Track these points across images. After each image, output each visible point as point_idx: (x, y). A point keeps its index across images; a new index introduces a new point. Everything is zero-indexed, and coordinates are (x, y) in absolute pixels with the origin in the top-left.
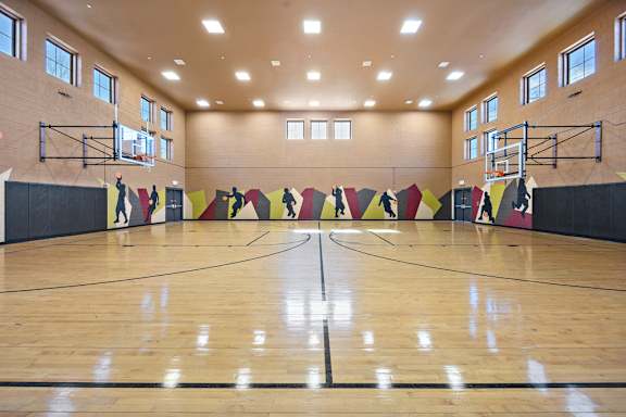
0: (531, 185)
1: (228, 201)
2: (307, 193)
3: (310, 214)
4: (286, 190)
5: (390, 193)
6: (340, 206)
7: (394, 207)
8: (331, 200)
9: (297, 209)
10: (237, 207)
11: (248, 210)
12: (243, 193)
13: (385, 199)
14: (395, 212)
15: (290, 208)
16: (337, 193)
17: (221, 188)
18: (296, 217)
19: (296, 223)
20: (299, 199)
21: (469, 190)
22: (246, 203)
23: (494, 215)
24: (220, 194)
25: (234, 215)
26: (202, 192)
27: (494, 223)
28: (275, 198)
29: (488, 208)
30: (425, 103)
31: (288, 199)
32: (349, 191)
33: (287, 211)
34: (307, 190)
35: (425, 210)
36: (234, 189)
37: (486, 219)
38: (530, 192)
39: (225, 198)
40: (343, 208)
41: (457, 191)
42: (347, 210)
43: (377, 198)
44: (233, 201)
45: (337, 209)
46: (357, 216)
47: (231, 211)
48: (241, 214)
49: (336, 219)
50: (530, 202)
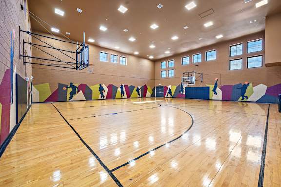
0: (185, 87)
1: (67, 90)
2: (110, 87)
3: (111, 96)
4: (100, 85)
5: (139, 88)
6: (123, 92)
7: (140, 93)
8: (119, 90)
9: (105, 94)
10: (72, 94)
11: (80, 95)
12: (77, 86)
13: (138, 90)
14: (141, 95)
15: (102, 93)
16: (122, 87)
17: (62, 83)
18: (105, 98)
19: (105, 101)
20: (106, 89)
21: (162, 87)
22: (78, 91)
23: (172, 94)
24: (61, 86)
25: (71, 98)
26: (48, 85)
27: (173, 97)
28: (95, 88)
29: (170, 92)
30: (151, 57)
31: (101, 89)
32: (126, 86)
33: (100, 95)
34: (110, 85)
35: (148, 94)
36: (71, 84)
37: (169, 96)
38: (184, 88)
39: (65, 89)
40: (124, 93)
41: (157, 87)
42: (125, 94)
43: (135, 89)
44: (70, 90)
45: (122, 94)
46: (129, 97)
47: (69, 96)
48: (75, 97)
49: (121, 98)
50: (184, 91)
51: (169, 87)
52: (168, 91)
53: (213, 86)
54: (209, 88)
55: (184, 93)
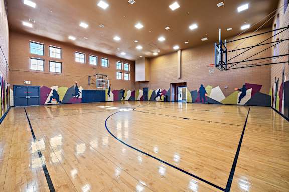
23: (61, 100)
29: (56, 97)
50: (81, 95)
51: (53, 88)
52: (51, 94)
53: (108, 90)
54: (105, 91)
55: (80, 97)
